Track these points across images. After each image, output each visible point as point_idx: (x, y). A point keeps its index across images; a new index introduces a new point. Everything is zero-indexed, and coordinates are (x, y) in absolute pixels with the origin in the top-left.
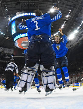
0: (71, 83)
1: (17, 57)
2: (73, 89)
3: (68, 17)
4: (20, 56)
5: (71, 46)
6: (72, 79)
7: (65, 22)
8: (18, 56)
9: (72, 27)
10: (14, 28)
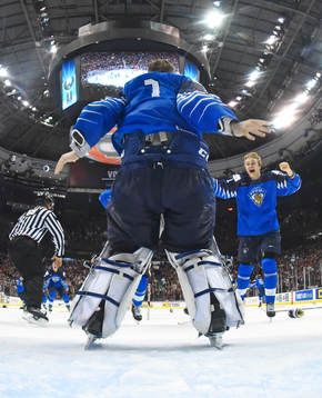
0: (285, 289)
1: (83, 190)
2: (291, 312)
3: (274, 45)
4: (92, 188)
5: (285, 153)
6: (285, 276)
7: (262, 61)
8: (85, 187)
9: (287, 82)
10: (71, 85)
